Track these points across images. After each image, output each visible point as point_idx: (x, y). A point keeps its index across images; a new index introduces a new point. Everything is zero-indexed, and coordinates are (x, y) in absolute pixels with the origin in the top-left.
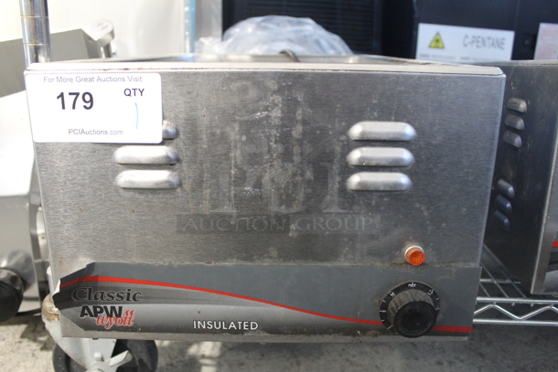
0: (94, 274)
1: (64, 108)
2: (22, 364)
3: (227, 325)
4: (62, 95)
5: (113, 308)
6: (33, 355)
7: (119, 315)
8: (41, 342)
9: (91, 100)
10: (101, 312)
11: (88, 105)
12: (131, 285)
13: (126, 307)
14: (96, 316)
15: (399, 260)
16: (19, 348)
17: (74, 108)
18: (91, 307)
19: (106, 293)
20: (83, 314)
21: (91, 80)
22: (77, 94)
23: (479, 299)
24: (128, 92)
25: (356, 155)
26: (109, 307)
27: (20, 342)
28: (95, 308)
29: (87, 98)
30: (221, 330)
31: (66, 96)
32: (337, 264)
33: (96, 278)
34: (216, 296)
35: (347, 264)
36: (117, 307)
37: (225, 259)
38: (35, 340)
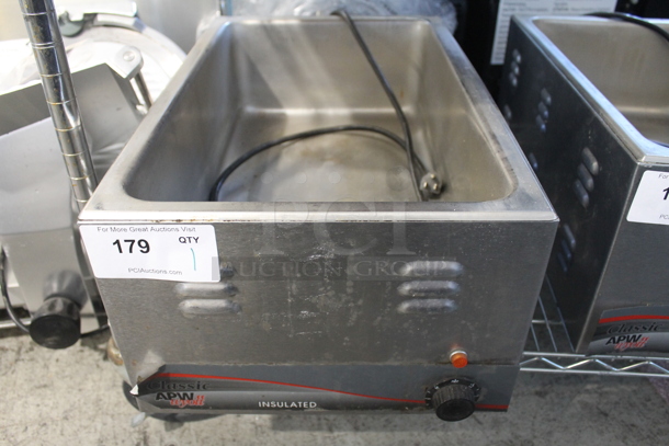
0: (166, 372)
1: (121, 251)
2: (89, 376)
3: (289, 404)
4: (117, 242)
5: (185, 395)
6: (98, 366)
7: (191, 398)
8: (102, 351)
9: (147, 246)
10: (175, 396)
11: (145, 250)
12: (200, 379)
13: (196, 393)
14: (170, 398)
15: (445, 360)
16: (82, 358)
17: (131, 251)
18: (165, 394)
19: (177, 385)
20: (158, 398)
21: (145, 230)
22: (133, 241)
23: (526, 353)
24: (182, 240)
25: (406, 288)
26: (181, 393)
27: (82, 351)
28: (169, 395)
29: (143, 244)
30: (284, 408)
31: (122, 243)
32: (388, 363)
33: (168, 374)
34: (279, 385)
35: (396, 364)
36: (189, 393)
37: (285, 361)
38: (96, 348)
